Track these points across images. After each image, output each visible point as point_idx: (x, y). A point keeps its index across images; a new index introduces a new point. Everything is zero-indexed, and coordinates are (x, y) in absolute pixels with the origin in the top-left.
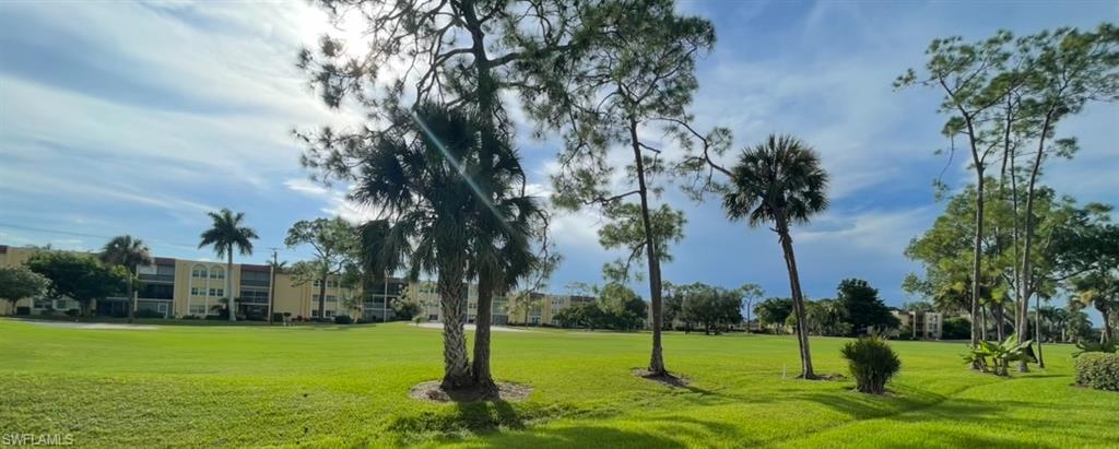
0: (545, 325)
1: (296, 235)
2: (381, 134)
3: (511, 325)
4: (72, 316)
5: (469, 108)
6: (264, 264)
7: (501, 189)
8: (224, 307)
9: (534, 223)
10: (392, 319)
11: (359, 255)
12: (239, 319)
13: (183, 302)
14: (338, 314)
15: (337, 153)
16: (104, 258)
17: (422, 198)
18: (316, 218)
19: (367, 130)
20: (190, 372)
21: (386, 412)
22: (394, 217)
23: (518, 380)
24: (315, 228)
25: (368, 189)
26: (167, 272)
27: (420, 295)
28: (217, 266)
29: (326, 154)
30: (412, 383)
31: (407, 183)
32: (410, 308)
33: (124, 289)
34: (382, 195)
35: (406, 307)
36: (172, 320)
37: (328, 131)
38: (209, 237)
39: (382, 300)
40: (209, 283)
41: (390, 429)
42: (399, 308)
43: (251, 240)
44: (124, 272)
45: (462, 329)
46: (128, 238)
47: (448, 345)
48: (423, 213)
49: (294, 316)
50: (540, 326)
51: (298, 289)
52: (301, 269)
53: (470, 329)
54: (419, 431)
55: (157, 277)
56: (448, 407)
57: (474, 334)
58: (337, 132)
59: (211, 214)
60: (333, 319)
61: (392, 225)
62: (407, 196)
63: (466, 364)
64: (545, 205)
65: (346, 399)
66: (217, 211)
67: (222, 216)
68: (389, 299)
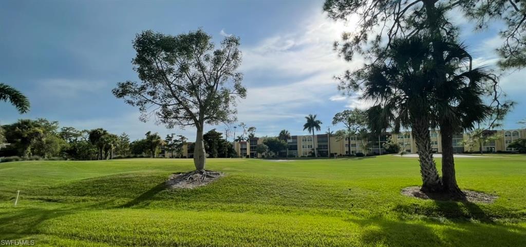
0: (500, 152)
1: (336, 120)
2: (372, 65)
3: (467, 153)
4: (274, 158)
5: (422, 32)
6: (325, 134)
7: (451, 70)
8: (313, 152)
9: (483, 85)
10: (384, 153)
11: (367, 124)
12: (318, 156)
13: (301, 151)
14: (357, 152)
15: (352, 80)
16: (279, 138)
17: (397, 90)
18: (343, 110)
19: (366, 65)
20: (306, 177)
21: (390, 201)
22: (382, 102)
23: (481, 190)
24: (343, 115)
25: (369, 93)
26: (295, 141)
27: (399, 139)
28: (309, 137)
29: (348, 82)
30: (402, 187)
31: (388, 83)
32: (394, 147)
33: (285, 148)
34: (377, 94)
35: (391, 147)
36: (298, 158)
37: (348, 72)
38: (306, 126)
39: (378, 144)
40: (308, 143)
41: (393, 210)
42: (388, 148)
43: (320, 125)
44: (284, 142)
45: (432, 157)
46: (284, 131)
47: (423, 166)
48: (399, 97)
49: (338, 154)
50: (494, 153)
51: (339, 142)
52: (340, 134)
53: (438, 157)
54: (411, 214)
55: (293, 142)
56: (427, 202)
57: (441, 160)
58: (351, 72)
59: (306, 117)
60: (355, 154)
61: (383, 107)
62: (389, 91)
63: (437, 178)
64: (493, 70)
65: (369, 193)
66: (308, 116)
67: (309, 117)
68: (381, 143)
